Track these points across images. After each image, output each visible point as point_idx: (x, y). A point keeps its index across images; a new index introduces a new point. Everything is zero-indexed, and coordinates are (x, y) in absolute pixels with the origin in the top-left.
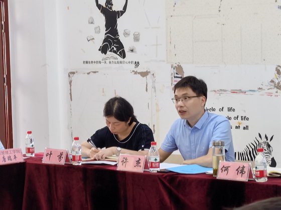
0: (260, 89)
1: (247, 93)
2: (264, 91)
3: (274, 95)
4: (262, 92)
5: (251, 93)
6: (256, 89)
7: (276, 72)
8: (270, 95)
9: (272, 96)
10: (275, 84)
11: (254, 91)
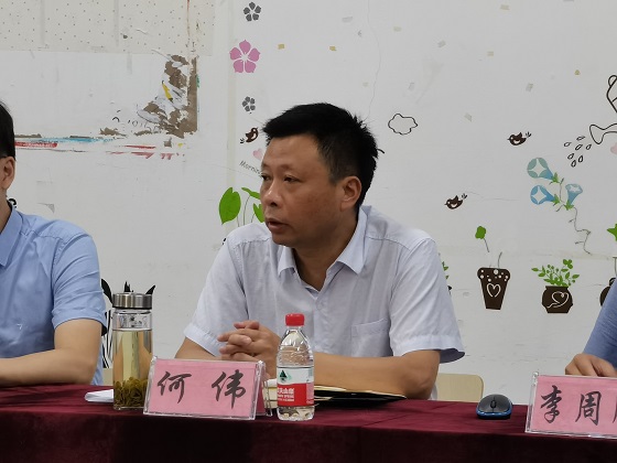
0: (107, 132)
1: (59, 147)
2: (125, 142)
3: (156, 153)
4: (116, 143)
5: (77, 145)
6: (95, 133)
7: (167, 78)
8: (145, 152)
9: (149, 155)
10: (163, 117)
11: (87, 139)
